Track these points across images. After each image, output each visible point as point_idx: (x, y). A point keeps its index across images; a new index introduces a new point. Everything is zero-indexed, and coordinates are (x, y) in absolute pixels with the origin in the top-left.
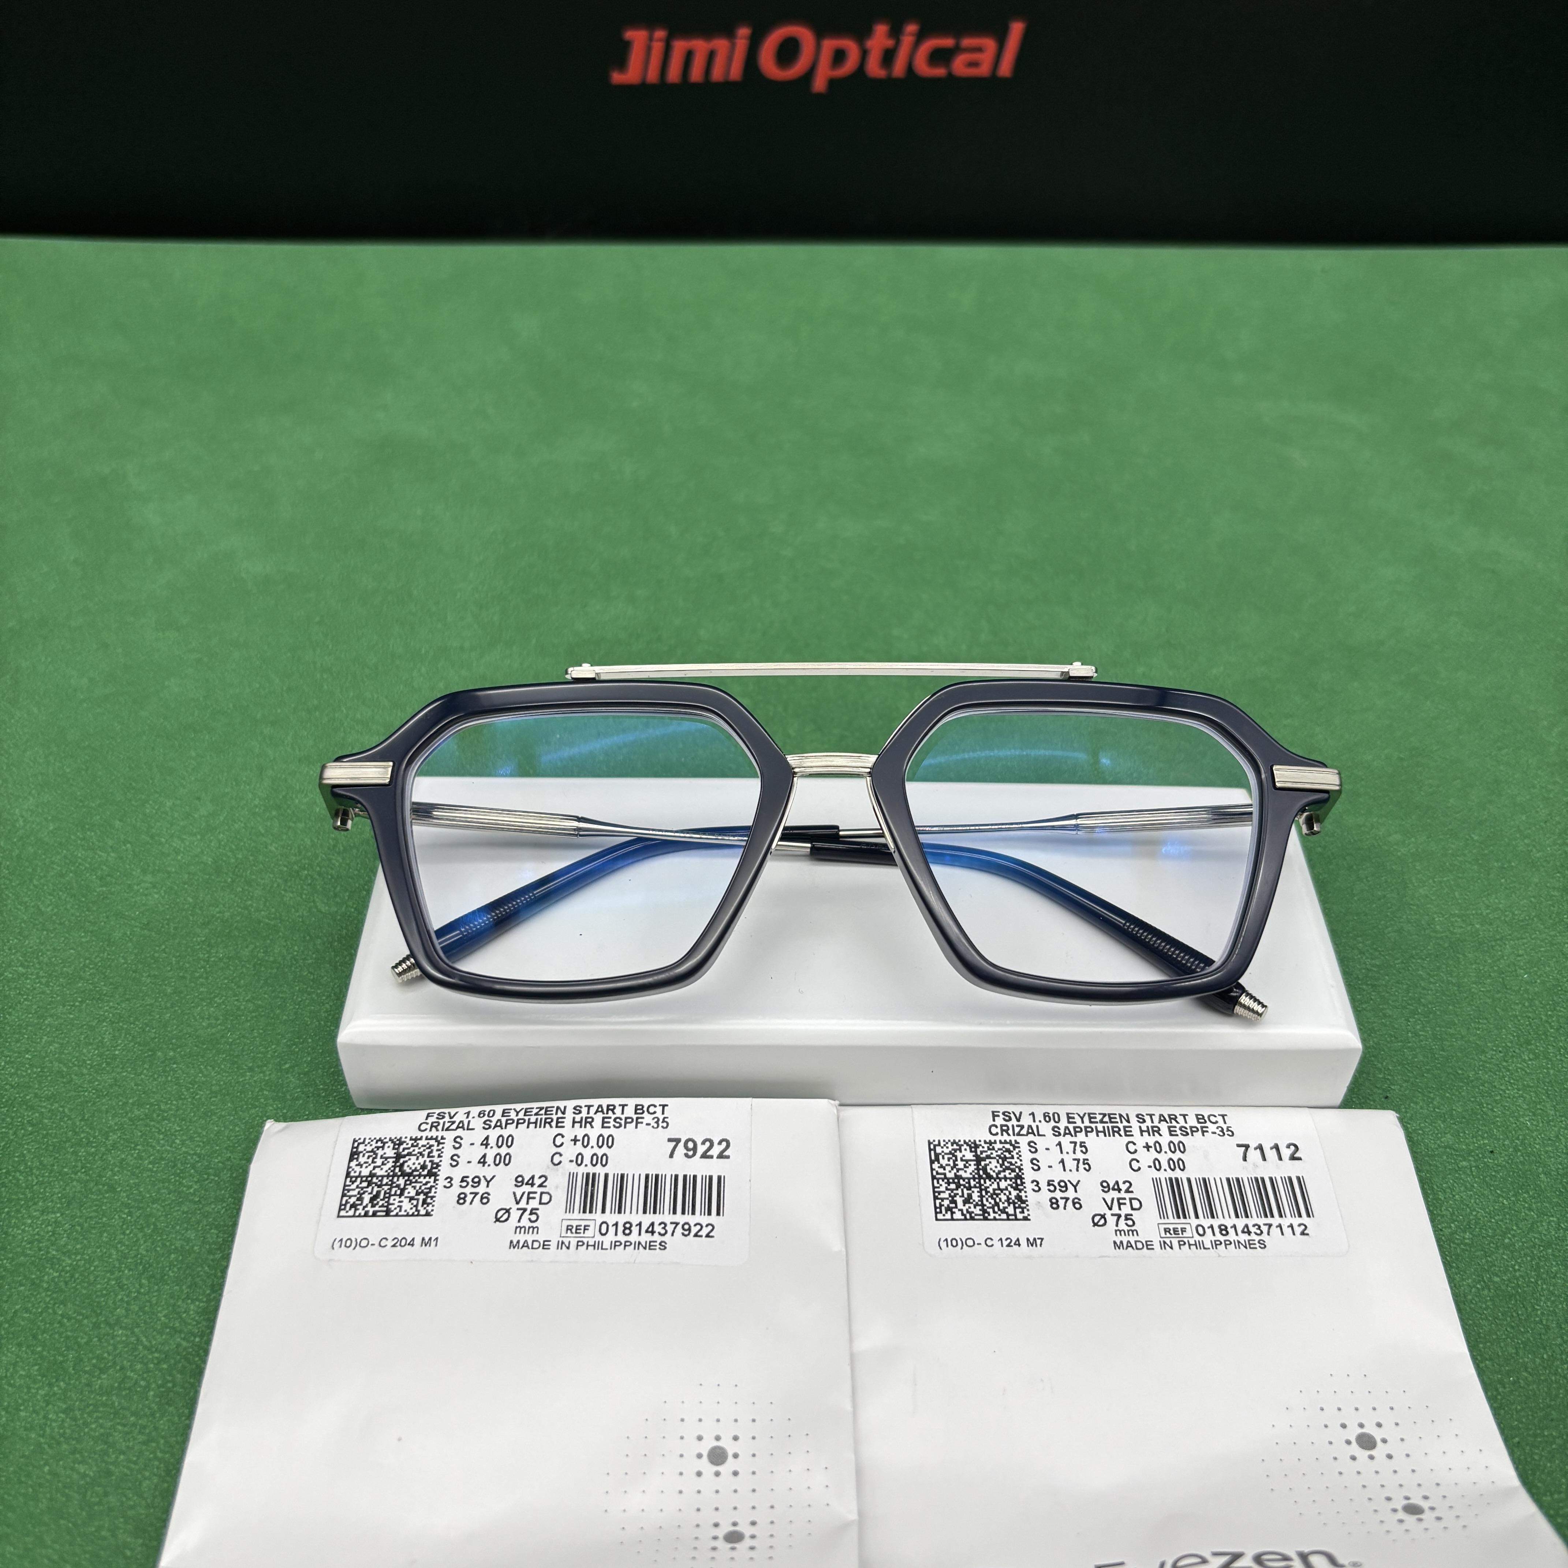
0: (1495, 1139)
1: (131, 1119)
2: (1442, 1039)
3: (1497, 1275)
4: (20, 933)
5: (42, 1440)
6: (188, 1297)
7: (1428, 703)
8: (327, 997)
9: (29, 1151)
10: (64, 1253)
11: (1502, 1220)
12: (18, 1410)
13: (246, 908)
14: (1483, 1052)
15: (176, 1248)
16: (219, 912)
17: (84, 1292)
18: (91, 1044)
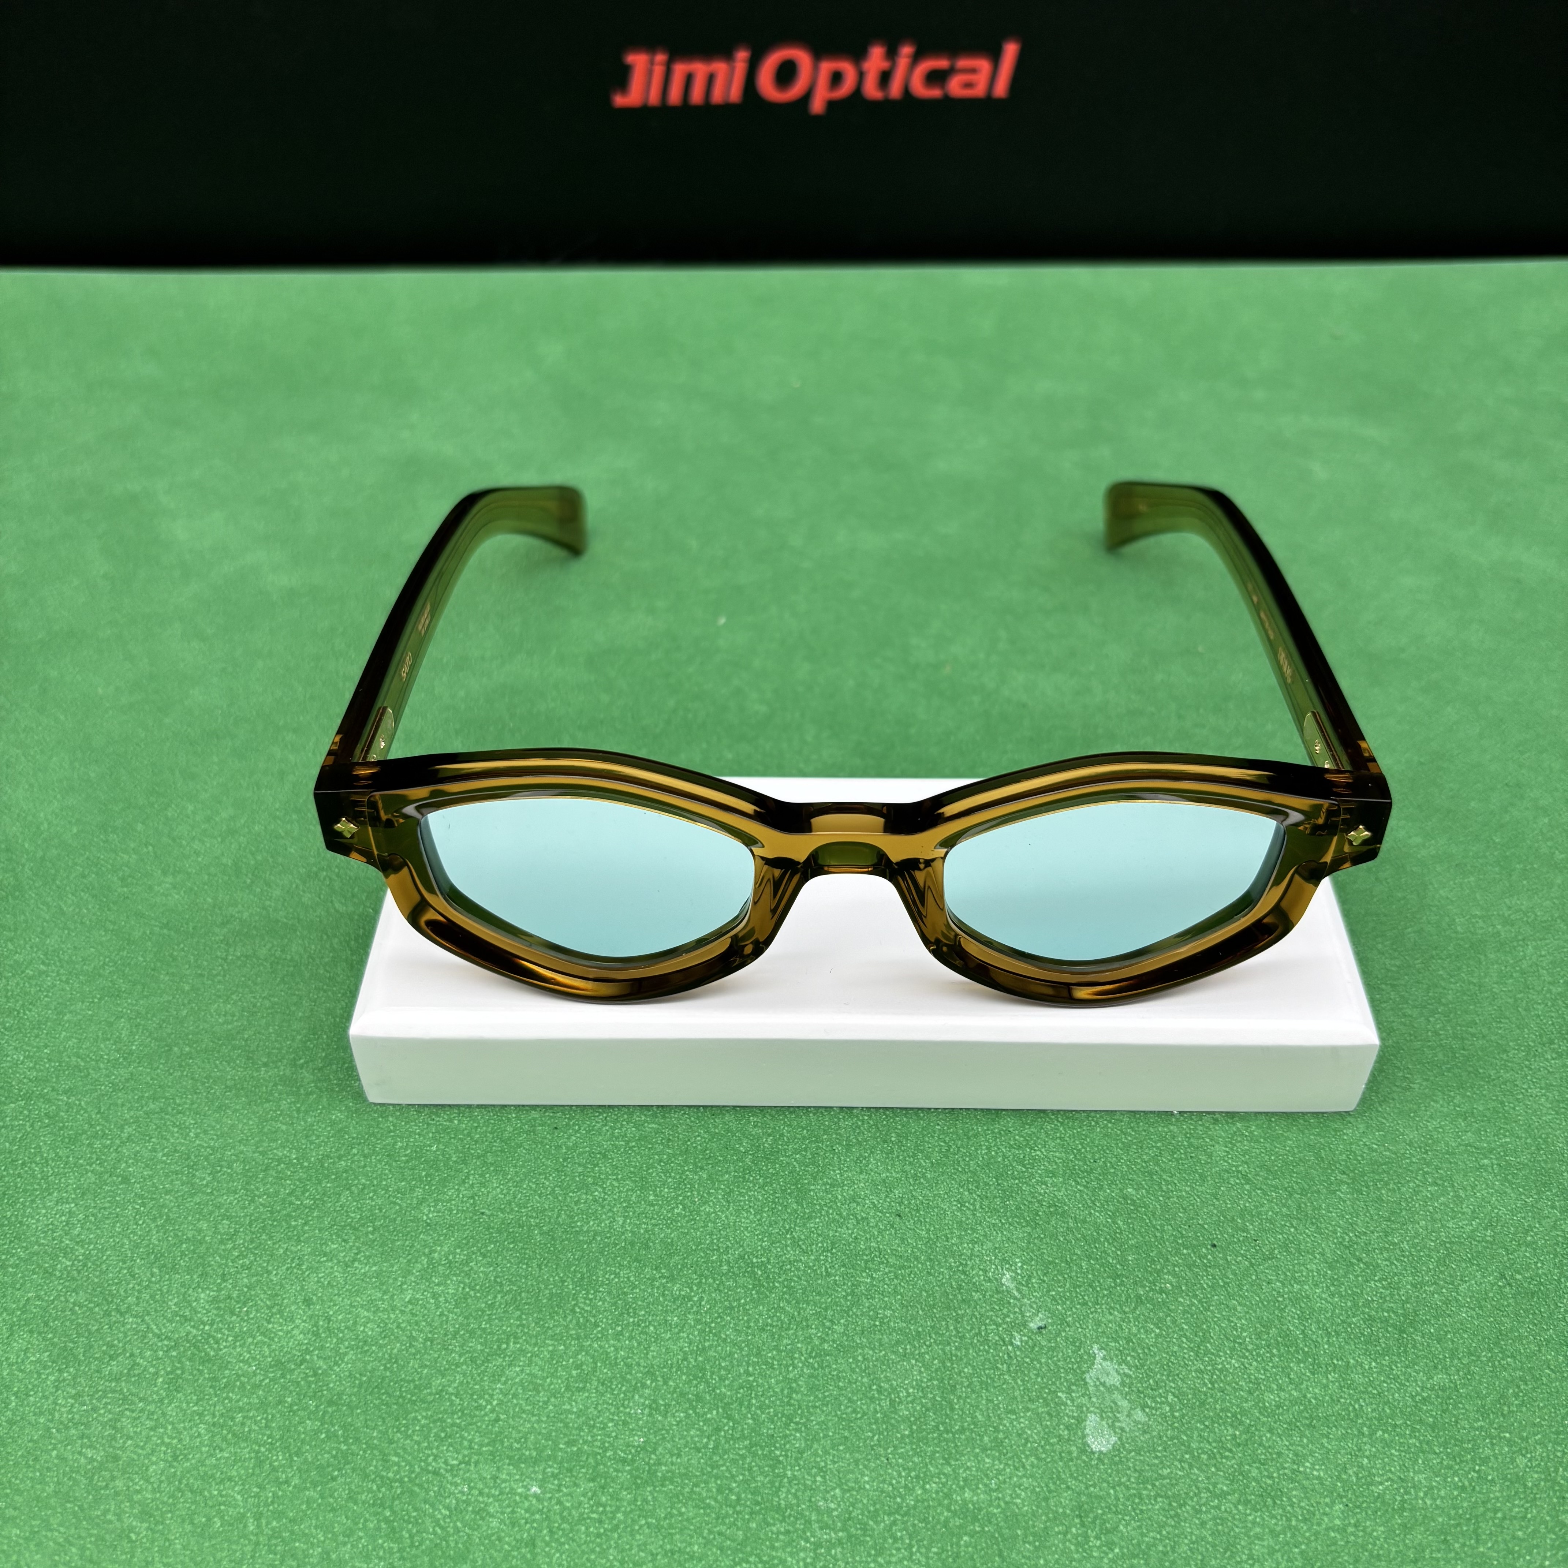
0: (1518, 1137)
1: (146, 1113)
2: (1463, 1039)
3: (1519, 1273)
4: (42, 933)
5: (51, 1425)
6: (199, 1286)
7: (1449, 709)
8: (344, 995)
9: (45, 1143)
10: (77, 1243)
11: (1524, 1218)
12: (28, 1395)
13: (264, 908)
14: (1505, 1051)
15: (188, 1239)
16: (239, 912)
17: (96, 1280)
18: (109, 1040)
